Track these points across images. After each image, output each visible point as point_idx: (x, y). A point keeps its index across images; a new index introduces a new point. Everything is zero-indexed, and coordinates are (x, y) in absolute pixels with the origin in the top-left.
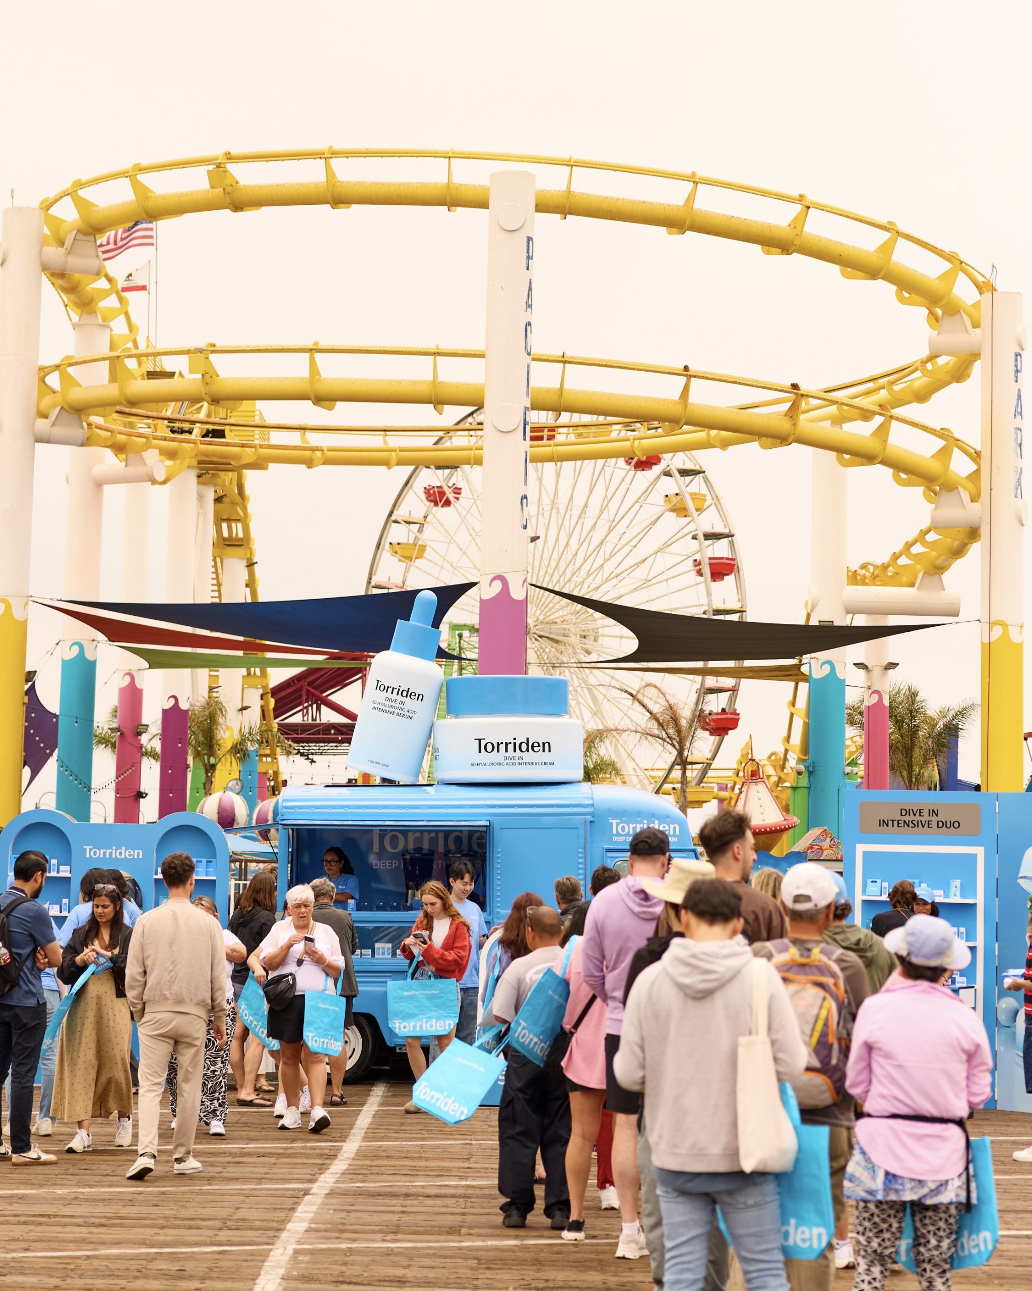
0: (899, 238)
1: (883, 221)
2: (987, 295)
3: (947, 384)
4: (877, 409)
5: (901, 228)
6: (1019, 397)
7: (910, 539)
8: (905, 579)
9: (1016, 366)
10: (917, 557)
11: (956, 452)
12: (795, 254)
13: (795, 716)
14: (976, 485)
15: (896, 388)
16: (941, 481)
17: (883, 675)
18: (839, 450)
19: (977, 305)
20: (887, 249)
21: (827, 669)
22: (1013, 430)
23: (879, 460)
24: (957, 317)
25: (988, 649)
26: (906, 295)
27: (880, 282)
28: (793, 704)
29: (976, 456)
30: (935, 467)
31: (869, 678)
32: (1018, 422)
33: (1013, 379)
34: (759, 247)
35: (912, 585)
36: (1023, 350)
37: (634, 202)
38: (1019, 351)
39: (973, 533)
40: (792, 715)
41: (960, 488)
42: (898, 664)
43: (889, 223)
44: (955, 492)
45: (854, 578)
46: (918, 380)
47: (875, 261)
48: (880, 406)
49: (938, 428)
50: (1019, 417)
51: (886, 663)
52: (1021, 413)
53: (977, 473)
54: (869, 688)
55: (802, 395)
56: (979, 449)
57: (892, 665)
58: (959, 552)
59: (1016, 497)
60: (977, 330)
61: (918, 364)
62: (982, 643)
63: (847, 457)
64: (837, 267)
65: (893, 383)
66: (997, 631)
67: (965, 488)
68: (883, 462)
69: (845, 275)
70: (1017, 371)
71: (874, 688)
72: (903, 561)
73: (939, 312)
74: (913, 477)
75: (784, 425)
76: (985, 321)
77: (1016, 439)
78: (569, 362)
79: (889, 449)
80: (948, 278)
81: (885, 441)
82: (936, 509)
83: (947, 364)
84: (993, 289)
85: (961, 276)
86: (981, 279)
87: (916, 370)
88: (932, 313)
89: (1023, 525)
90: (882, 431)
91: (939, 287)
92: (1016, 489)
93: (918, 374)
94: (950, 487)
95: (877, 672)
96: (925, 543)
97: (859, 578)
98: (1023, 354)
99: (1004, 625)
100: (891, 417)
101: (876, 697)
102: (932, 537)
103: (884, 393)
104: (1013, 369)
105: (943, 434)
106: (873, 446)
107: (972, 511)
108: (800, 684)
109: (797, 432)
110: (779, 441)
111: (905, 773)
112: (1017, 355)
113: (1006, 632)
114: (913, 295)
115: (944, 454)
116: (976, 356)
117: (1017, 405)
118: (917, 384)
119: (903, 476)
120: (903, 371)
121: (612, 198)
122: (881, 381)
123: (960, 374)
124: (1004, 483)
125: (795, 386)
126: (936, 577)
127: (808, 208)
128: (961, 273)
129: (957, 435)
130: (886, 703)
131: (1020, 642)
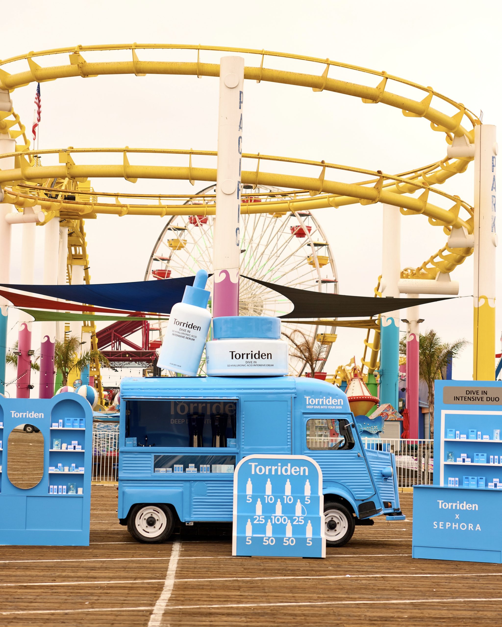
0: (434, 96)
1: (425, 86)
2: (477, 127)
3: (454, 173)
4: (422, 185)
5: (435, 90)
6: (494, 179)
7: (434, 254)
8: (430, 276)
9: (493, 163)
10: (437, 264)
11: (462, 209)
12: (380, 103)
13: (368, 347)
14: (471, 226)
15: (428, 176)
16: (453, 223)
17: (416, 326)
18: (401, 206)
19: (472, 132)
20: (427, 100)
21: (390, 322)
22: (491, 197)
23: (422, 211)
24: (462, 138)
25: (477, 311)
26: (436, 126)
27: (423, 118)
28: (367, 341)
29: (471, 210)
30: (450, 216)
31: (409, 327)
32: (493, 193)
33: (491, 170)
34: (360, 99)
35: (434, 278)
36: (496, 155)
37: (295, 74)
38: (494, 155)
39: (468, 251)
40: (366, 347)
41: (463, 227)
42: (424, 320)
43: (428, 87)
44: (461, 229)
45: (402, 275)
46: (439, 171)
47: (421, 107)
48: (423, 183)
49: (453, 195)
50: (494, 190)
51: (418, 319)
52: (495, 188)
53: (471, 220)
54: (409, 332)
55: (383, 177)
56: (473, 206)
57: (421, 321)
58: (460, 261)
59: (492, 231)
60: (473, 145)
61: (440, 163)
62: (475, 308)
63: (405, 209)
64: (401, 110)
65: (426, 173)
66: (482, 301)
67: (465, 227)
68: (425, 213)
69: (405, 115)
70: (493, 166)
71: (412, 332)
72: (430, 266)
73: (452, 135)
74: (439, 221)
75: (374, 193)
76: (477, 141)
77: (493, 201)
78: (262, 158)
79: (428, 206)
80: (458, 117)
81: (426, 202)
82: (450, 237)
83: (455, 163)
84: (481, 124)
85: (465, 116)
86: (474, 118)
87: (438, 166)
88: (449, 136)
89: (496, 246)
90: (424, 196)
91: (453, 122)
92: (492, 227)
93: (439, 168)
94: (458, 226)
95: (413, 324)
96: (442, 257)
97: (404, 275)
98: (497, 157)
99: (486, 298)
100: (429, 189)
101: (412, 337)
102: (446, 253)
103: (421, 178)
104: (491, 165)
105: (455, 199)
106: (419, 204)
107: (469, 239)
108: (371, 330)
109: (381, 196)
110: (371, 201)
111: (427, 376)
112: (493, 158)
113: (487, 303)
114: (440, 126)
115: (455, 209)
116: (471, 158)
117: (493, 184)
118: (438, 174)
119: (434, 220)
120: (431, 167)
121: (284, 72)
122: (419, 172)
123: (462, 168)
124: (486, 225)
125: (379, 172)
126: (446, 274)
127: (387, 78)
128: (464, 115)
129: (462, 199)
130: (418, 340)
131: (493, 307)
